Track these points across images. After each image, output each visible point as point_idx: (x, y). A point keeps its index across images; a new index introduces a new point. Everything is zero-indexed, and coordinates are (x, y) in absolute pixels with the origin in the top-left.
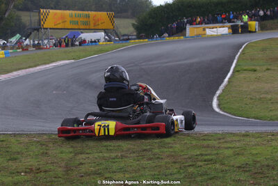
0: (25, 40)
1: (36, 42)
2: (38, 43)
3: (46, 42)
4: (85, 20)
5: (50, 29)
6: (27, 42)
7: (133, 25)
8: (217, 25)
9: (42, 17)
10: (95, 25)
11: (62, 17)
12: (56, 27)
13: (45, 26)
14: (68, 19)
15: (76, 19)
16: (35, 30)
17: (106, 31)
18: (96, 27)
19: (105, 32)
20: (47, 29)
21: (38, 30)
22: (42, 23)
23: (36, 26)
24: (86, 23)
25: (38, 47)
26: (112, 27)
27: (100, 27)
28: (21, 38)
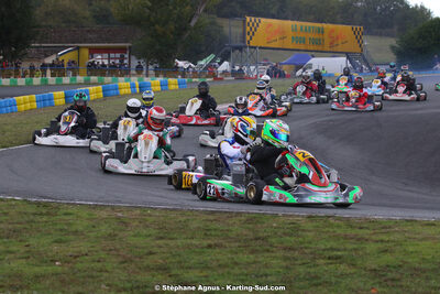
0: (220, 64)
1: (237, 68)
2: (240, 70)
3: (252, 68)
4: (317, 36)
5: (260, 48)
6: (226, 66)
7: (393, 48)
9: (248, 29)
10: (332, 45)
11: (281, 31)
12: (269, 45)
13: (252, 43)
14: (290, 34)
15: (302, 35)
16: (237, 48)
17: (349, 56)
18: (335, 49)
19: (348, 58)
20: (255, 48)
21: (240, 49)
22: (248, 38)
23: (239, 44)
24: (318, 42)
25: (239, 75)
26: (359, 50)
27: (339, 49)
28: (213, 61)
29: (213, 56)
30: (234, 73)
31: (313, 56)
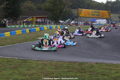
0: (72, 21)
1: (76, 22)
3: (80, 22)
4: (98, 14)
5: (83, 17)
6: (73, 22)
7: (119, 17)
9: (79, 12)
10: (102, 16)
11: (88, 12)
12: (85, 16)
13: (80, 16)
14: (91, 13)
15: (94, 13)
17: (107, 19)
18: (103, 17)
19: (106, 20)
21: (77, 17)
22: (79, 14)
23: (77, 16)
24: (98, 15)
25: (77, 24)
26: (109, 17)
27: (104, 17)
29: (69, 19)
30: (75, 24)
31: (97, 19)
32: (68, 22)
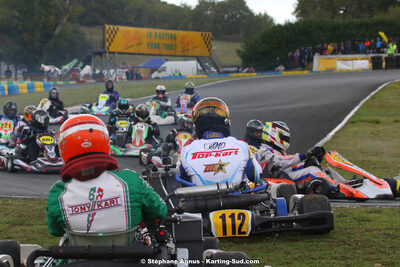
0: (82, 68)
1: (98, 72)
2: (101, 73)
3: (112, 71)
4: (169, 42)
5: (119, 53)
6: (87, 69)
7: (238, 52)
8: (357, 56)
9: (107, 36)
10: (183, 50)
11: (137, 37)
12: (127, 51)
13: (111, 49)
14: (145, 41)
15: (157, 41)
16: (97, 53)
17: (199, 59)
18: (186, 54)
19: (199, 61)
20: (114, 53)
21: (101, 54)
22: (107, 44)
23: (100, 50)
24: (171, 47)
26: (208, 54)
27: (190, 53)
28: (76, 65)
29: (76, 61)
30: (95, 76)
31: (167, 60)
32: (72, 70)
